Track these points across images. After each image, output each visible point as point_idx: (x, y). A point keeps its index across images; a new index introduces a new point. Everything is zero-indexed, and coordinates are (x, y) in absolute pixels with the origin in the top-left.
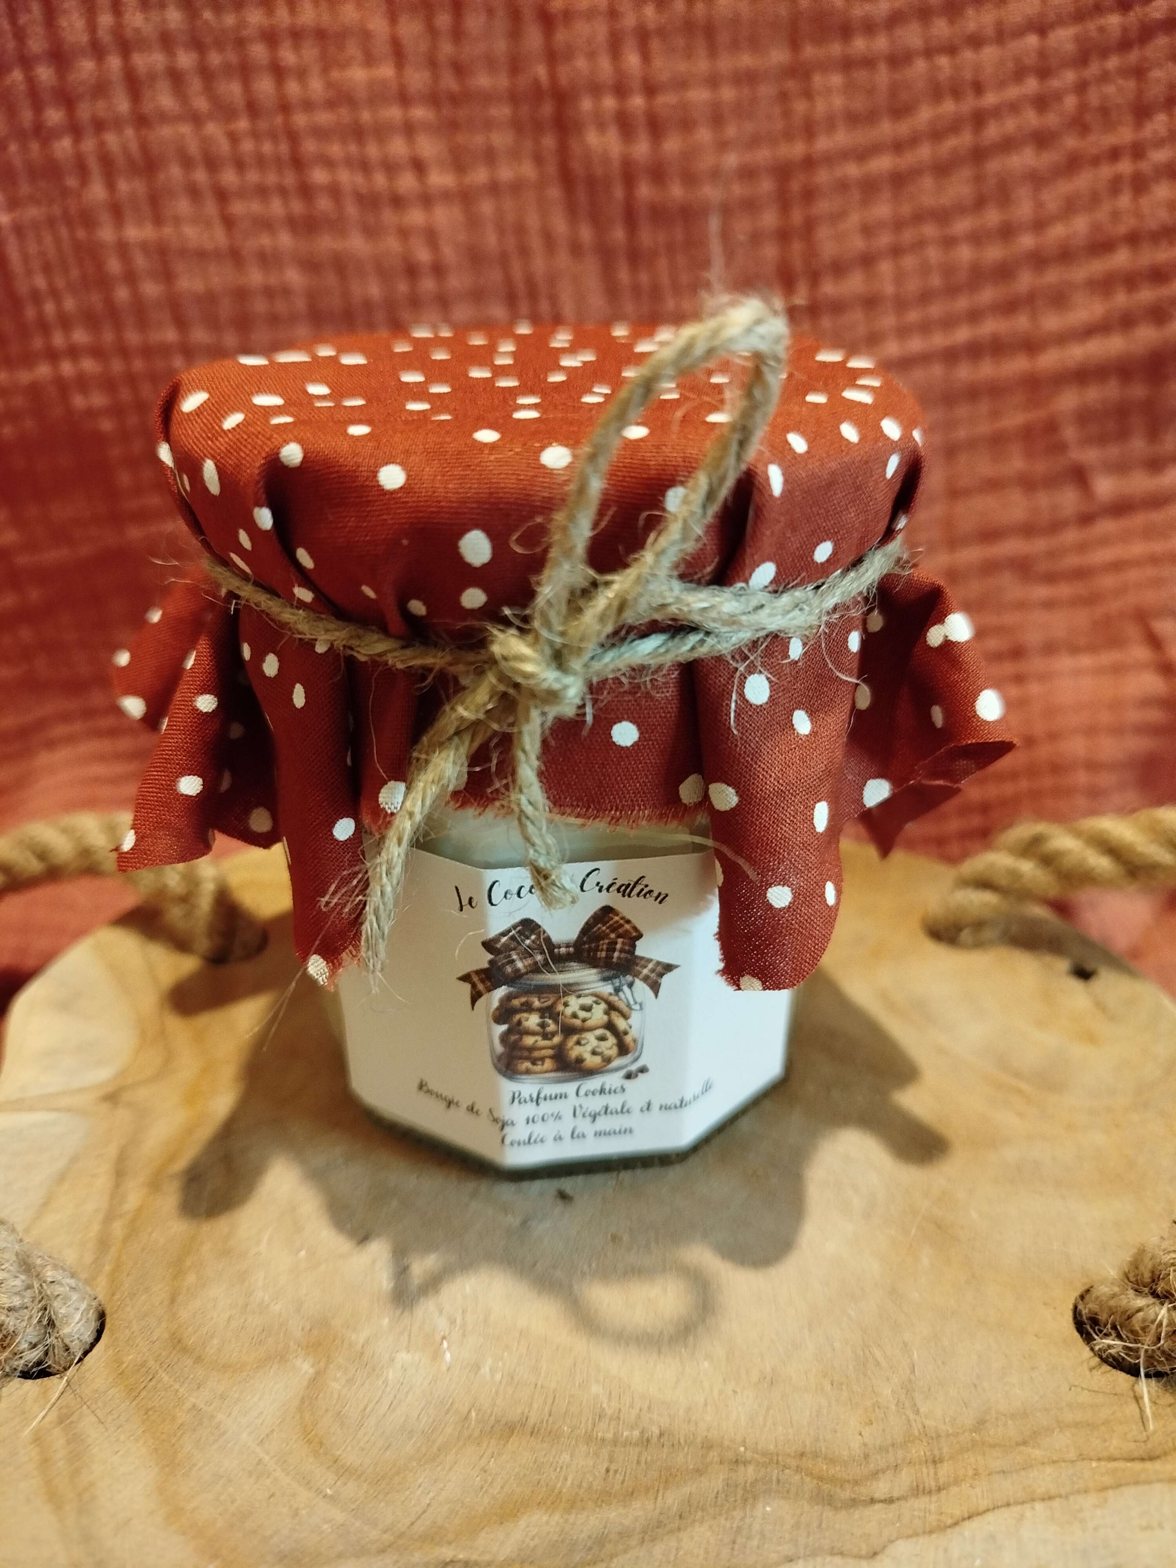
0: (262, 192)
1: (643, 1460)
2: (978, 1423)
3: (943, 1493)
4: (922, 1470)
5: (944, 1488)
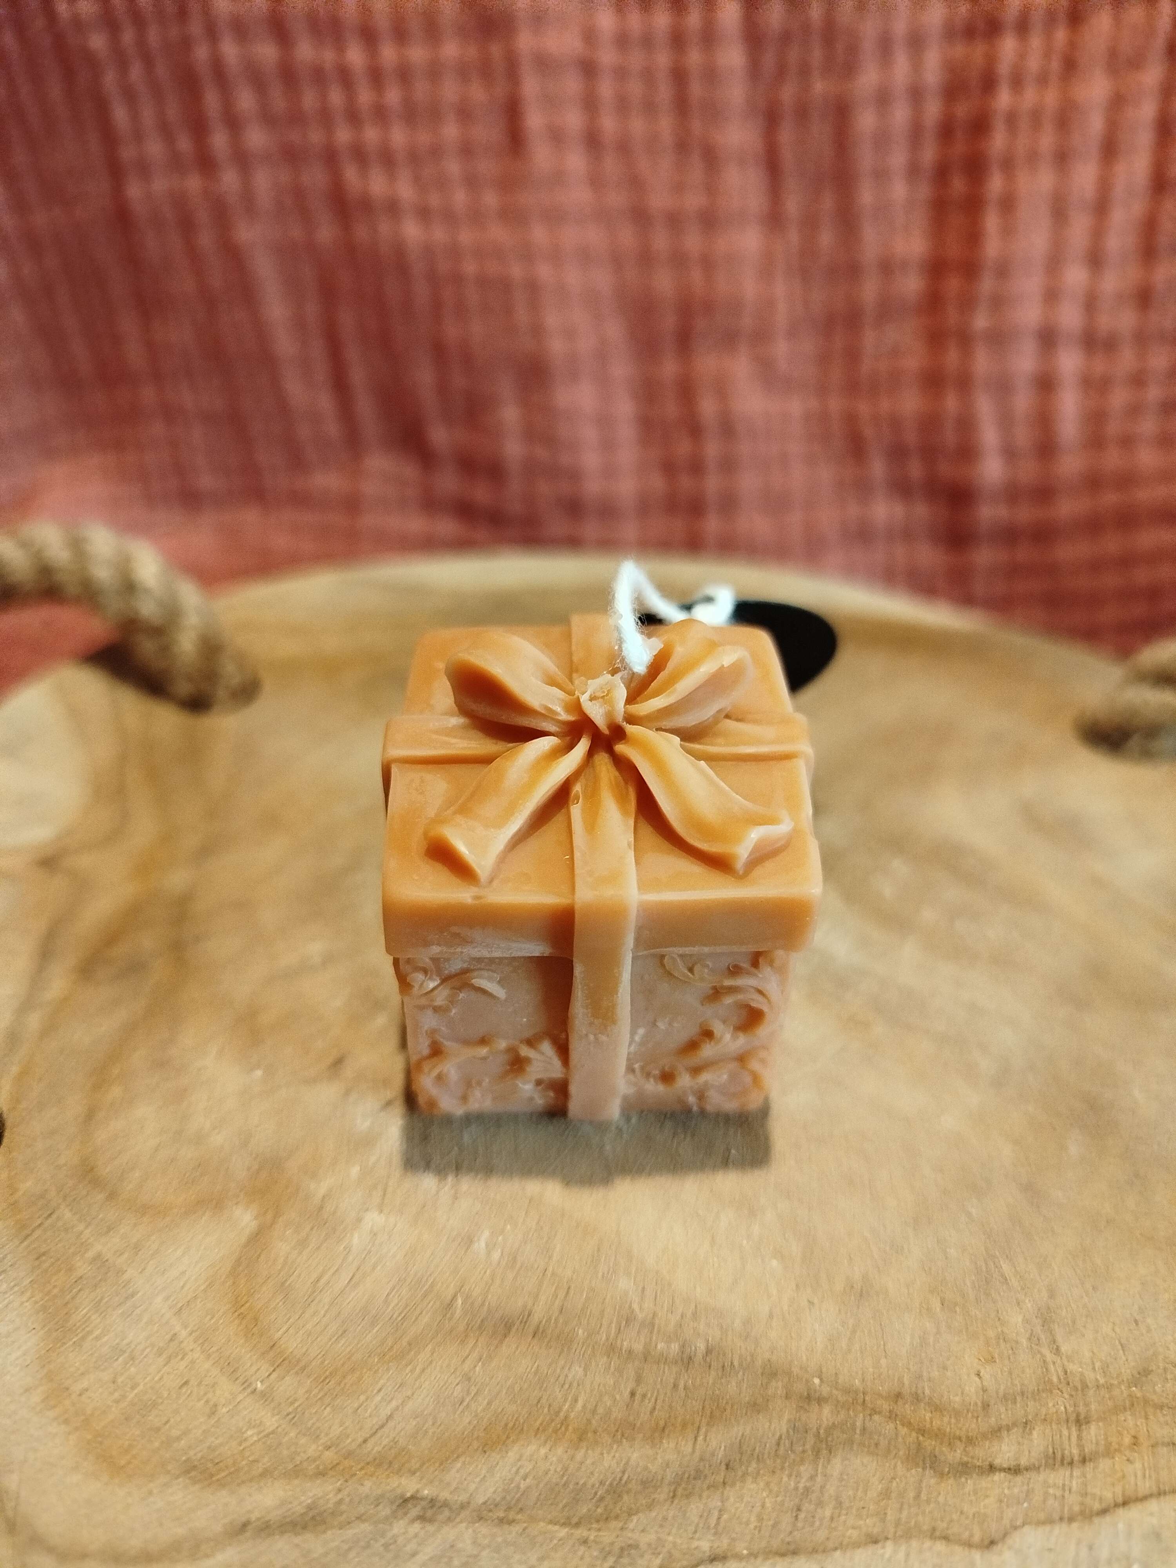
1: (681, 1386)
2: (1139, 1373)
3: (1089, 1467)
4: (1061, 1431)
5: (1090, 1460)
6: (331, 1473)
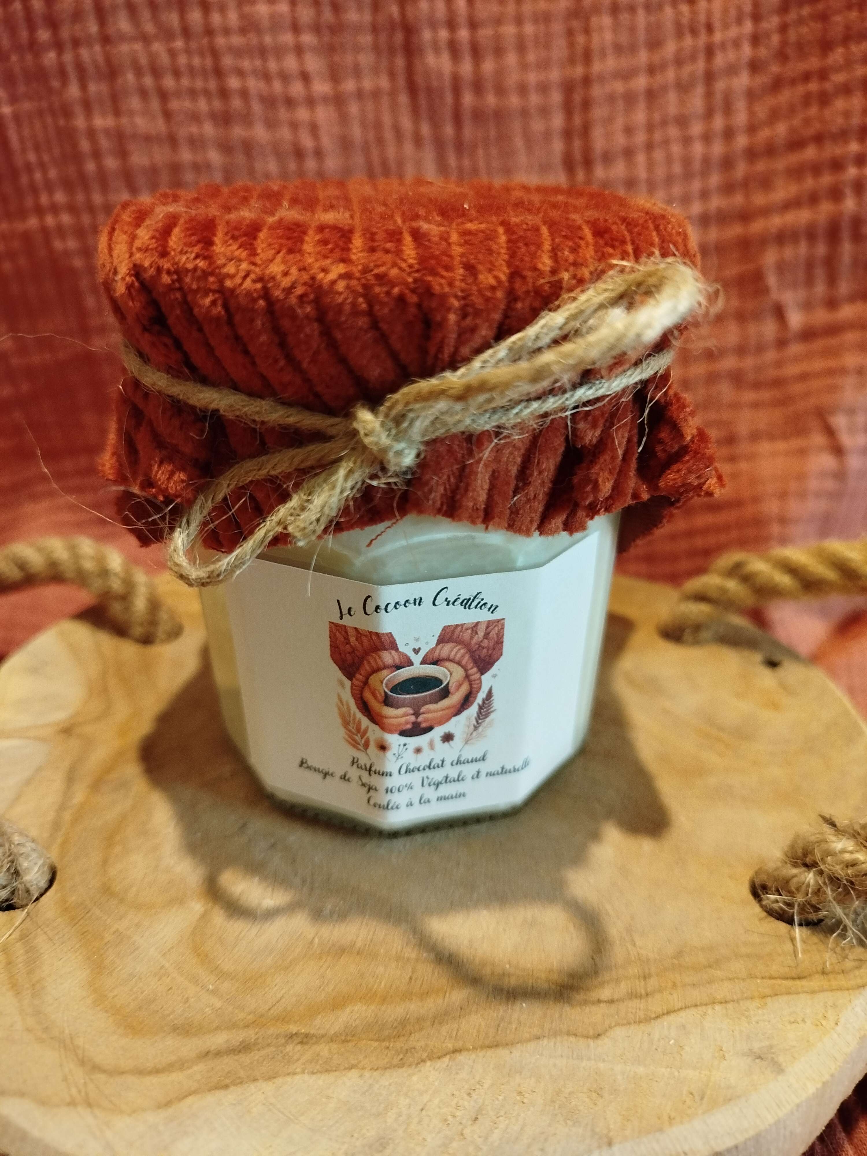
0: (193, 93)
2: (677, 953)
3: (650, 998)
4: (635, 982)
5: (650, 994)
6: (252, 1025)
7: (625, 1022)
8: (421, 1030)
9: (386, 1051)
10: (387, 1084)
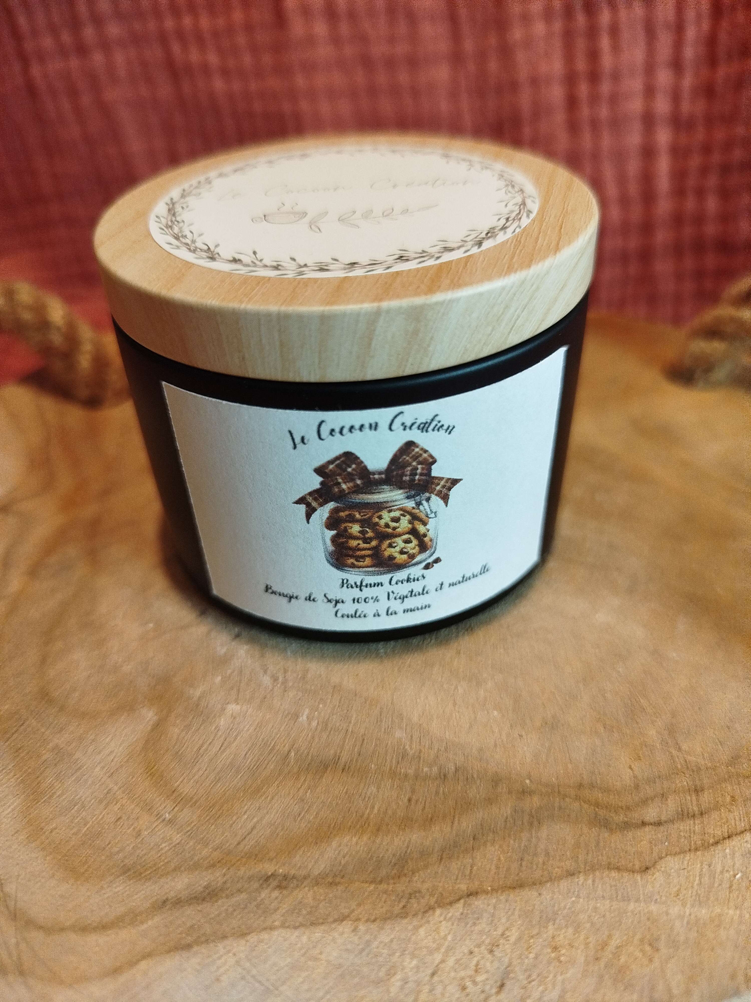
1: (441, 791)
2: (732, 758)
3: (706, 818)
4: (685, 797)
5: (706, 813)
6: (218, 865)
7: (677, 850)
8: (426, 867)
9: (385, 896)
10: (387, 940)
